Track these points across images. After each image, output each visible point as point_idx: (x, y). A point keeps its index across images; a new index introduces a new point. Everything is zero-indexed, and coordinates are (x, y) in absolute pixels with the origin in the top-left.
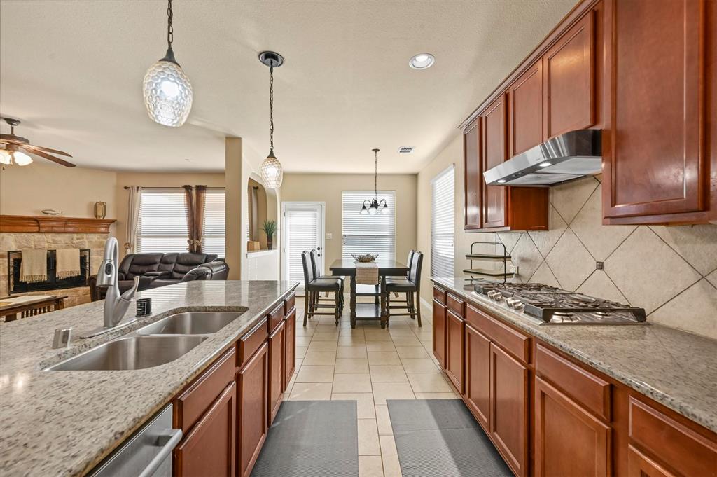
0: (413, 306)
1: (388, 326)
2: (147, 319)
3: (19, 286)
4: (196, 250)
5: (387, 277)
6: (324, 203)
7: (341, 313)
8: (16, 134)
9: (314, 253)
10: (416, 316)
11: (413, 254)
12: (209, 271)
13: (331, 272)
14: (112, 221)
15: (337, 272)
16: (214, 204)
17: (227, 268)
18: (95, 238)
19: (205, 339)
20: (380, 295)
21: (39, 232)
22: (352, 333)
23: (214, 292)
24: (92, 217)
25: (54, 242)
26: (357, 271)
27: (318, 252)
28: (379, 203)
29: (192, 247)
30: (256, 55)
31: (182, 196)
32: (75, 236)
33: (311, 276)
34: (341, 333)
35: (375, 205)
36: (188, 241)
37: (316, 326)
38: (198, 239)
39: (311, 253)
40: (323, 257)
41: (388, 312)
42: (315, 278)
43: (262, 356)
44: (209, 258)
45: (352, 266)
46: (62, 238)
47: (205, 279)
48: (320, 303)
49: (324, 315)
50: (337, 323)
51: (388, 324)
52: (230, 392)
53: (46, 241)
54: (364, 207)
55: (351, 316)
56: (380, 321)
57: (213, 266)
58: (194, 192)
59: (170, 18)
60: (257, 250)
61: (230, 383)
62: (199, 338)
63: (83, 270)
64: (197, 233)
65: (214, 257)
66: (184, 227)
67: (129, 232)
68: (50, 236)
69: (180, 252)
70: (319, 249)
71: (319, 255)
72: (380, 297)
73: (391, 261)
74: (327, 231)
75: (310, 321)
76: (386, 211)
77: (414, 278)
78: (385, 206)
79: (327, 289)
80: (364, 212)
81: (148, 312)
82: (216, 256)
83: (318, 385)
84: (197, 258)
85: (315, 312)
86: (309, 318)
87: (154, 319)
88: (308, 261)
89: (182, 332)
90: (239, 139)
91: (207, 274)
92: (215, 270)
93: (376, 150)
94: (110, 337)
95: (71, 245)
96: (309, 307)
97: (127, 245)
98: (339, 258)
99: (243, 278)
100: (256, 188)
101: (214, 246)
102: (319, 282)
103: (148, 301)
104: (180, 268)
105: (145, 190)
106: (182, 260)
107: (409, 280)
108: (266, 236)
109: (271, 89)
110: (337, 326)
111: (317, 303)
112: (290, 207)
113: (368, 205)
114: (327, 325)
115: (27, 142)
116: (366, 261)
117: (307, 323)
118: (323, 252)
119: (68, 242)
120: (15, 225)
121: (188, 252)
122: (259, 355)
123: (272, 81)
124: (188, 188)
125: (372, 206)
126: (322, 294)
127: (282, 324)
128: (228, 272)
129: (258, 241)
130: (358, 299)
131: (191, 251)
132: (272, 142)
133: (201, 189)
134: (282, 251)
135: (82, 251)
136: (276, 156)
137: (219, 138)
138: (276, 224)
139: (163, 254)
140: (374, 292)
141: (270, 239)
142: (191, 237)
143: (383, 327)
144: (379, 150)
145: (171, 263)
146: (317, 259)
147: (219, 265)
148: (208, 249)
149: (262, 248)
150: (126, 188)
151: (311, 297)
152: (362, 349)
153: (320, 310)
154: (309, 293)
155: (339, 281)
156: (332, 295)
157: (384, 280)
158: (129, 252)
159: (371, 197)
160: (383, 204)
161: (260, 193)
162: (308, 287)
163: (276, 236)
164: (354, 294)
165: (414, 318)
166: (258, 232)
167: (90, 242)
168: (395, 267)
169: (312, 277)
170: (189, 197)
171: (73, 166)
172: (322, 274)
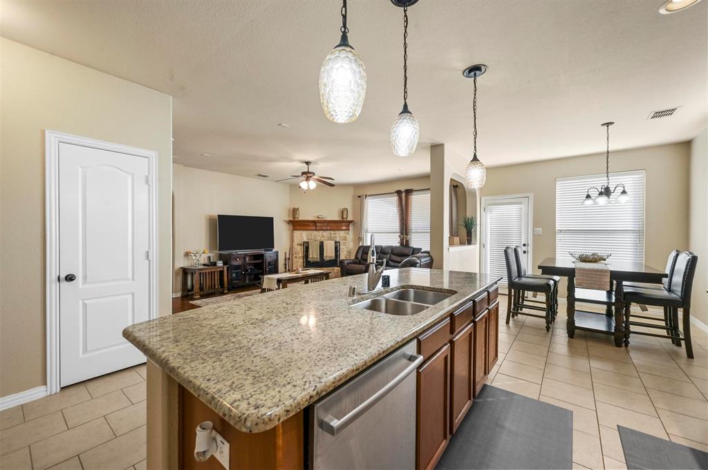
0: (676, 327)
1: (626, 346)
2: (388, 289)
3: (308, 264)
4: (405, 243)
5: (625, 283)
6: (531, 195)
7: (554, 319)
8: (310, 171)
9: (519, 249)
10: (683, 343)
11: (677, 255)
12: (419, 261)
13: (541, 270)
14: (351, 222)
15: (548, 270)
16: (420, 204)
17: (432, 260)
18: (342, 233)
19: (427, 307)
20: (614, 304)
21: (316, 230)
22: (569, 342)
23: (420, 276)
24: (341, 219)
25: (323, 237)
26: (576, 271)
27: (524, 248)
28: (612, 189)
29: (402, 240)
30: (461, 72)
31: (395, 199)
32: (332, 232)
33: (515, 273)
34: (553, 340)
35: (606, 192)
36: (400, 236)
37: (521, 326)
38: (406, 234)
39: (516, 251)
40: (530, 254)
41: (627, 328)
42: (519, 276)
43: (469, 333)
44: (416, 251)
45: (570, 265)
46: (326, 234)
47: (416, 266)
48: (525, 303)
49: (532, 317)
50: (548, 328)
51: (627, 344)
52: (446, 350)
53: (319, 235)
54: (588, 197)
55: (568, 323)
56: (613, 337)
57: (421, 257)
58: (404, 195)
59: (405, 82)
60: (457, 245)
61: (446, 344)
62: (424, 306)
63: (336, 256)
64: (406, 230)
65: (419, 250)
66: (396, 225)
67: (361, 230)
68: (321, 232)
69: (394, 245)
70: (524, 245)
71: (525, 252)
72: (613, 308)
73: (635, 264)
74: (536, 225)
75: (514, 321)
76: (624, 198)
77: (678, 290)
78: (624, 192)
79: (536, 288)
80: (589, 202)
81: (389, 285)
82: (421, 249)
83: (523, 381)
84: (406, 251)
85: (519, 311)
86: (513, 317)
87: (392, 290)
88: (511, 258)
89: (408, 300)
90: (441, 146)
91: (417, 263)
92: (423, 260)
93: (608, 124)
94: (372, 296)
95: (330, 239)
96: (512, 306)
97: (360, 239)
98: (553, 257)
99: (444, 269)
100: (456, 187)
101: (420, 241)
102: (524, 280)
103: (388, 277)
104: (394, 258)
105: (370, 197)
106: (395, 251)
107: (670, 290)
108: (466, 231)
109: (475, 98)
110: (548, 331)
111: (522, 302)
112: (490, 202)
113: (594, 193)
114: (535, 328)
115: (314, 174)
116: (590, 262)
117: (511, 322)
118: (530, 249)
119: (329, 236)
120: (304, 226)
121: (399, 245)
122: (466, 332)
123: (476, 90)
124: (399, 192)
125: (601, 194)
126: (529, 294)
127: (486, 312)
128: (433, 262)
129: (457, 236)
130: (578, 306)
131: (402, 244)
132: (475, 147)
133: (409, 192)
134: (483, 246)
135: (336, 242)
136: (478, 158)
137: (425, 148)
138: (476, 220)
139: (392, 246)
140: (604, 299)
141: (469, 234)
142: (402, 233)
143: (618, 345)
144: (612, 123)
145: (387, 254)
146: (522, 257)
147: (425, 257)
148: (414, 243)
149: (462, 243)
150: (359, 197)
151: (515, 296)
152: (583, 363)
153: (525, 310)
154: (513, 290)
155: (552, 282)
156: (542, 297)
157: (620, 286)
158: (361, 244)
159: (601, 182)
160: (620, 189)
161: (459, 191)
162: (512, 285)
163: (475, 231)
164: (571, 299)
165: (679, 345)
166: (457, 229)
167: (340, 236)
168: (644, 271)
169: (517, 275)
170: (400, 199)
171: (334, 185)
172: (529, 272)
